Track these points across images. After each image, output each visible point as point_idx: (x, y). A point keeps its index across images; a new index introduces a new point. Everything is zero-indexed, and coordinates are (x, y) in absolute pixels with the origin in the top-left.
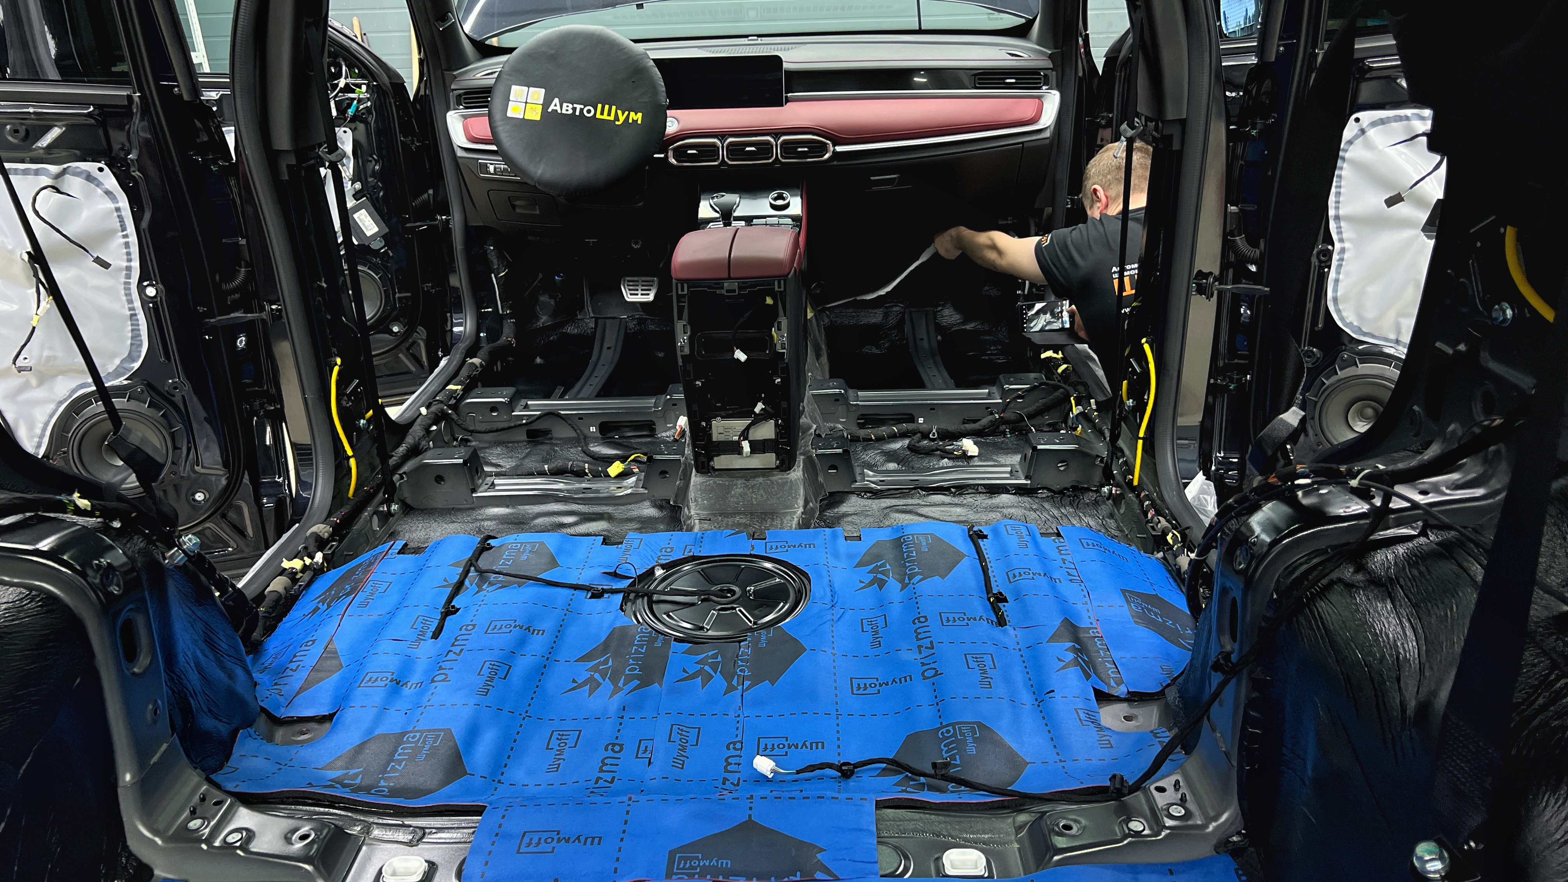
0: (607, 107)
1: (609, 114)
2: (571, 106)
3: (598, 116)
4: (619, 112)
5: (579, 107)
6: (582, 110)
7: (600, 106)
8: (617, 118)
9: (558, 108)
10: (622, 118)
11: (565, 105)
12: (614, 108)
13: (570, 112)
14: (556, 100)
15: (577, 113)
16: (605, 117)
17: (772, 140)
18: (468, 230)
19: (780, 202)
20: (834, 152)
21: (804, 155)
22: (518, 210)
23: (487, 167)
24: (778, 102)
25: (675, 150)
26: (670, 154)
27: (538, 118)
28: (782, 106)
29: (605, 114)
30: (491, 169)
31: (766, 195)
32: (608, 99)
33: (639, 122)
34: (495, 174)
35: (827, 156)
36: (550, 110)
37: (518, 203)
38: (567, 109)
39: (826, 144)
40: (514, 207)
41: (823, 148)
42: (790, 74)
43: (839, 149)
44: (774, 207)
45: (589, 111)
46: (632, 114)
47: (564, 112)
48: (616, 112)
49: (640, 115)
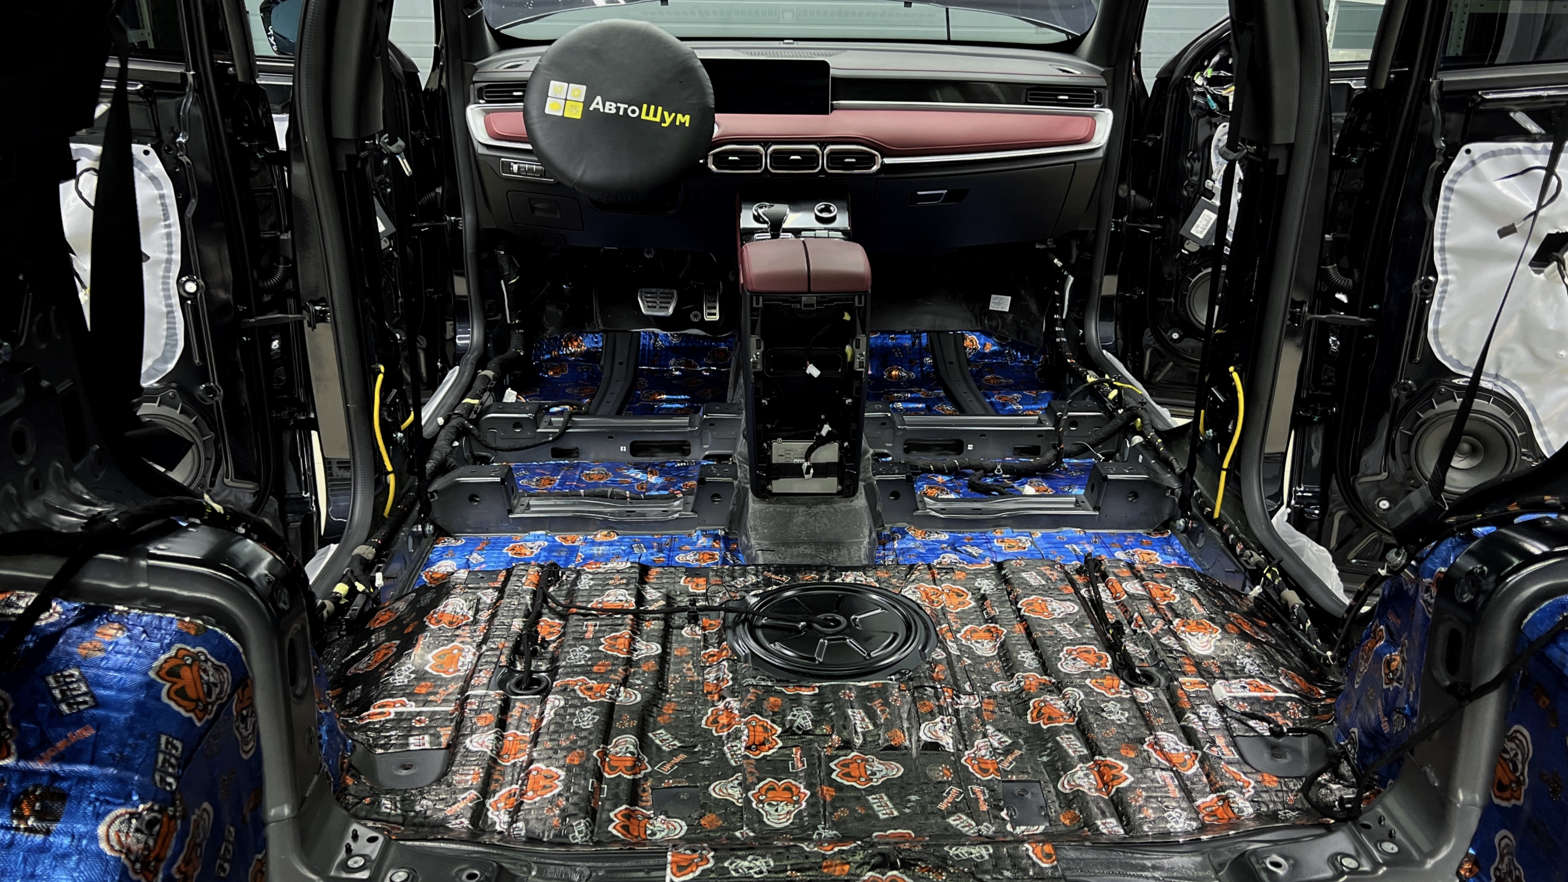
0: (653, 107)
1: (655, 116)
2: (614, 105)
3: (643, 117)
4: (666, 114)
5: (623, 106)
6: (626, 110)
7: (645, 106)
8: (663, 120)
9: (600, 107)
10: (669, 120)
11: (608, 103)
12: (660, 109)
13: (614, 111)
14: (599, 98)
15: (621, 113)
16: (651, 118)
17: (817, 148)
18: (479, 232)
19: (825, 215)
20: (883, 165)
21: (851, 166)
22: (537, 214)
23: (510, 166)
24: (823, 109)
25: (715, 155)
26: (710, 160)
27: (579, 116)
28: (827, 113)
29: (651, 115)
30: (515, 168)
31: (810, 206)
32: (654, 99)
33: (687, 125)
34: (519, 173)
35: (875, 168)
36: (591, 109)
37: (538, 205)
38: (610, 108)
39: (874, 155)
40: (533, 209)
41: (871, 160)
42: (836, 80)
43: (888, 161)
44: (819, 219)
45: (633, 112)
46: (680, 116)
47: (607, 111)
48: (663, 115)
49: (687, 117)
